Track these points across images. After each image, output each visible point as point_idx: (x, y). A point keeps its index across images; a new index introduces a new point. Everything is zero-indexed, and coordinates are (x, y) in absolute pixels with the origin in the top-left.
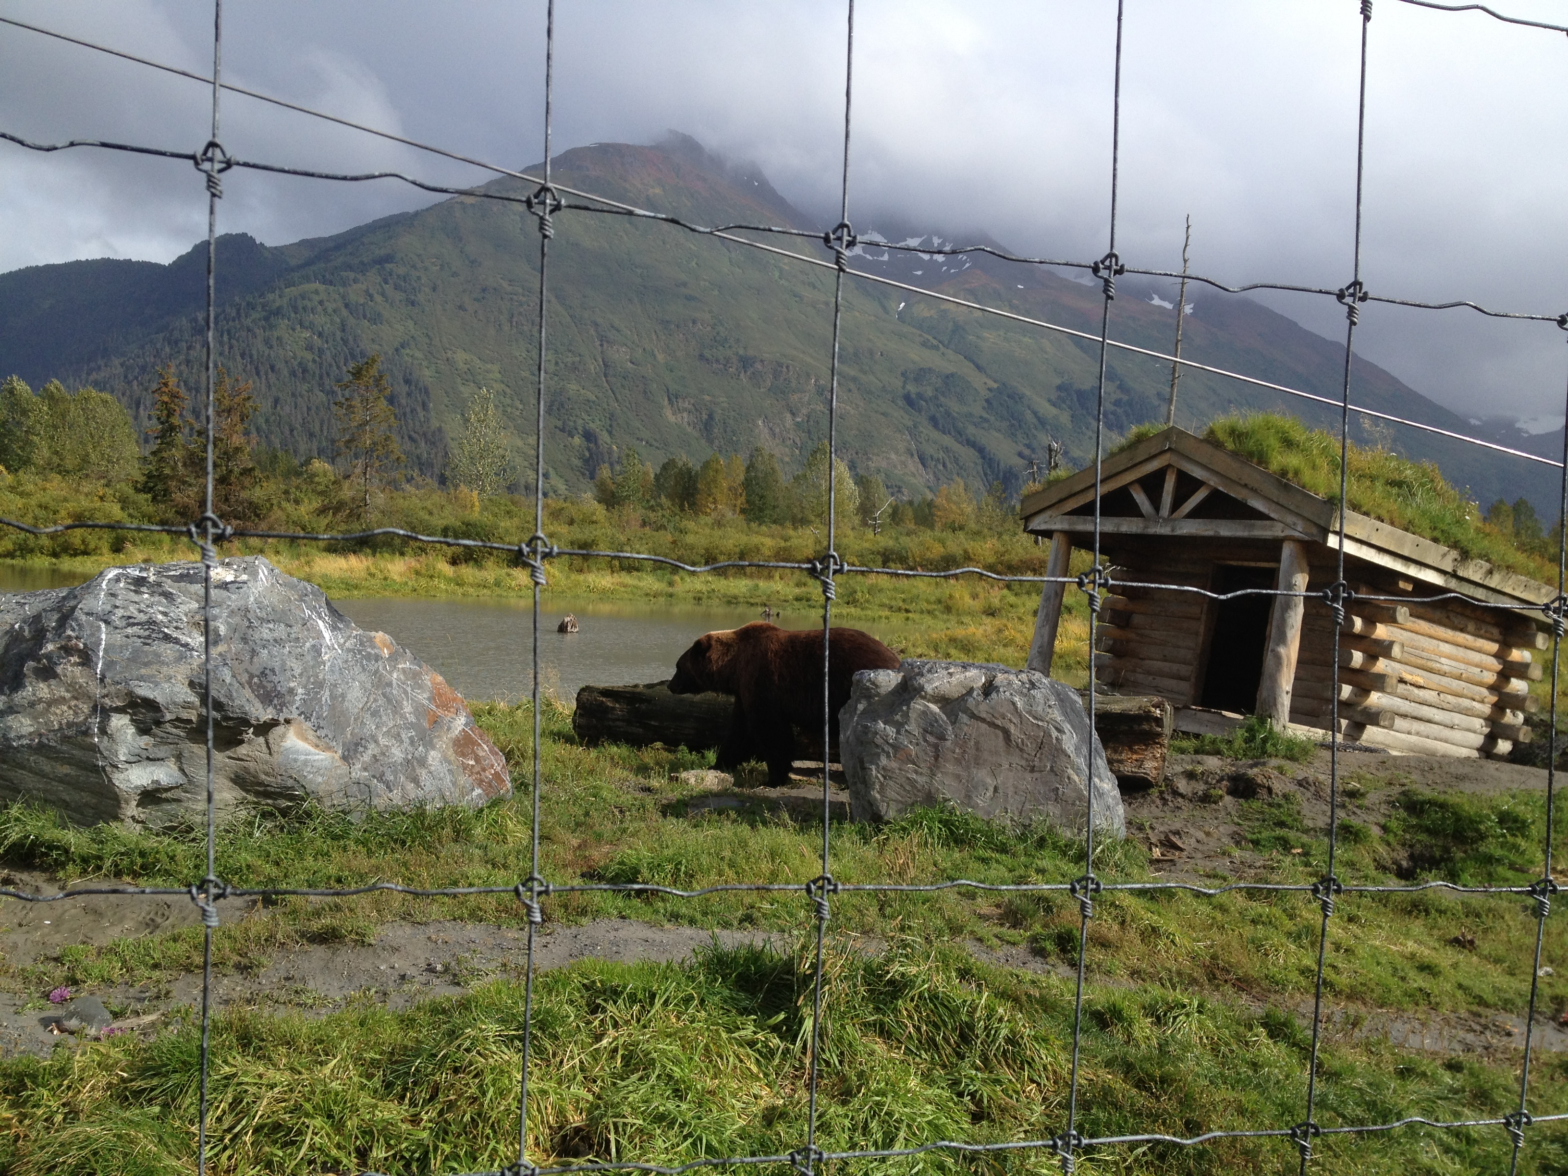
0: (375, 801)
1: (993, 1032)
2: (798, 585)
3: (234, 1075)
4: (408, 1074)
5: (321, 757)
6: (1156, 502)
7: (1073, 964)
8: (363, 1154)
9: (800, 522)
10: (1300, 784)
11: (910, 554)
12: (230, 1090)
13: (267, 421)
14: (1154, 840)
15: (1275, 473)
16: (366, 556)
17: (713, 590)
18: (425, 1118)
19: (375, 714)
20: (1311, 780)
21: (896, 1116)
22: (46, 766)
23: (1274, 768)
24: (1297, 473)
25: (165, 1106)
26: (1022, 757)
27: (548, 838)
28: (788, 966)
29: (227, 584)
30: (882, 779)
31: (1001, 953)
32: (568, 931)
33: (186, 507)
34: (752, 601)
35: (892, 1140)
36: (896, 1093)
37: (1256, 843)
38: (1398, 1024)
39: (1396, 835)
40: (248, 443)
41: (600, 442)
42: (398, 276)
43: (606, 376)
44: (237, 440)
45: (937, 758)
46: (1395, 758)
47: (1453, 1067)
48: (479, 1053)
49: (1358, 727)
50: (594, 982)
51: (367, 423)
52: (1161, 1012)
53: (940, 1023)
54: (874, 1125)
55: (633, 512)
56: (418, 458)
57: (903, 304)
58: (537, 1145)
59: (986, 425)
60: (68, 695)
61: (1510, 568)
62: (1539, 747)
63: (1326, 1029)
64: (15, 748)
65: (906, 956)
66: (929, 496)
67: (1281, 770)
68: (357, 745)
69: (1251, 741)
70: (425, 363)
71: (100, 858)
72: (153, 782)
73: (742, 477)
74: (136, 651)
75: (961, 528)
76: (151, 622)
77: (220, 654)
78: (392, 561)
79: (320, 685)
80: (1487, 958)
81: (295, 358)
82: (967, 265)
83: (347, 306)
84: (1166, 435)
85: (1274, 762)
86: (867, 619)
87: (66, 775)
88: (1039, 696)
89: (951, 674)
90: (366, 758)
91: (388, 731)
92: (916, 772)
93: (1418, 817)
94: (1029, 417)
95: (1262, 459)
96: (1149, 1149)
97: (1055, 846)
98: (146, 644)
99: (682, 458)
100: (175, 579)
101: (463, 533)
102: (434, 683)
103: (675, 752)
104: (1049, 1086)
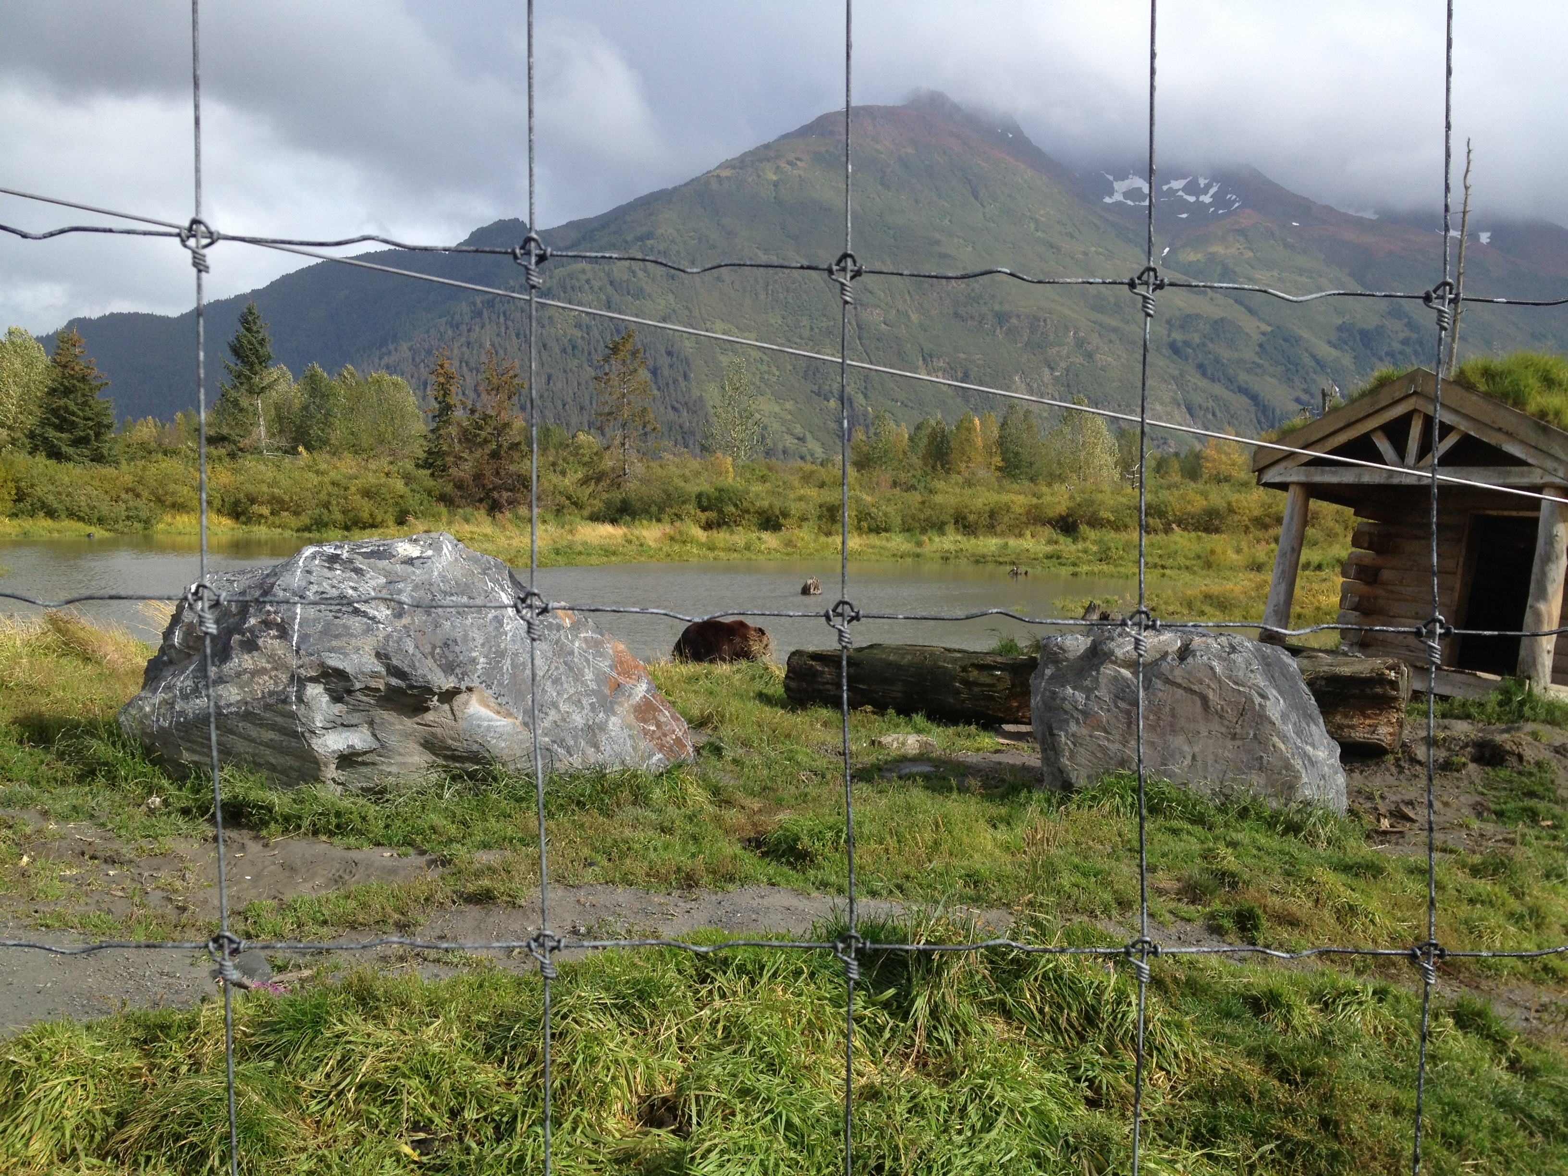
0: (557, 765)
1: (1119, 1016)
2: (1050, 542)
3: (346, 1034)
4: (507, 1038)
5: (502, 723)
6: (1400, 446)
7: (1253, 942)
8: (455, 1115)
9: (1056, 478)
10: (1557, 750)
11: (1169, 509)
12: (339, 1048)
14: (1382, 810)
15: (1533, 415)
16: (625, 524)
17: (962, 550)
18: (520, 1082)
19: (556, 681)
21: (998, 1099)
22: (254, 732)
23: (1528, 733)
24: (1557, 413)
25: (279, 1061)
26: (1222, 724)
27: (727, 802)
29: (412, 559)
30: (1072, 746)
31: (1174, 930)
32: (714, 898)
33: (461, 480)
34: (1001, 559)
35: (991, 1125)
36: (1003, 1076)
37: (1500, 814)
41: (855, 404)
42: (659, 252)
43: (860, 339)
44: (505, 416)
45: (1129, 725)
48: (575, 1020)
51: (625, 395)
52: (1329, 998)
53: (1065, 1005)
54: (973, 1108)
55: (885, 474)
56: (681, 427)
57: (1167, 249)
58: (623, 1113)
59: (1258, 370)
60: (269, 666)
64: (226, 715)
65: (1034, 934)
66: (1198, 447)
67: (1535, 735)
68: (538, 711)
69: (1507, 704)
70: (685, 335)
71: (300, 818)
72: (348, 746)
73: (996, 433)
74: (327, 625)
75: (1227, 479)
76: (342, 597)
77: (405, 626)
78: (649, 528)
79: (502, 654)
81: (565, 335)
82: (1237, 205)
83: (612, 283)
84: (1412, 377)
85: (1530, 727)
86: (1121, 576)
87: (271, 740)
88: (1240, 660)
90: (547, 723)
91: (569, 698)
92: (1108, 740)
94: (1307, 360)
95: (1519, 400)
96: (1277, 1146)
97: (1258, 815)
98: (336, 617)
99: (935, 418)
100: (366, 555)
101: (716, 499)
102: (616, 652)
103: (883, 715)
104: (1181, 1075)
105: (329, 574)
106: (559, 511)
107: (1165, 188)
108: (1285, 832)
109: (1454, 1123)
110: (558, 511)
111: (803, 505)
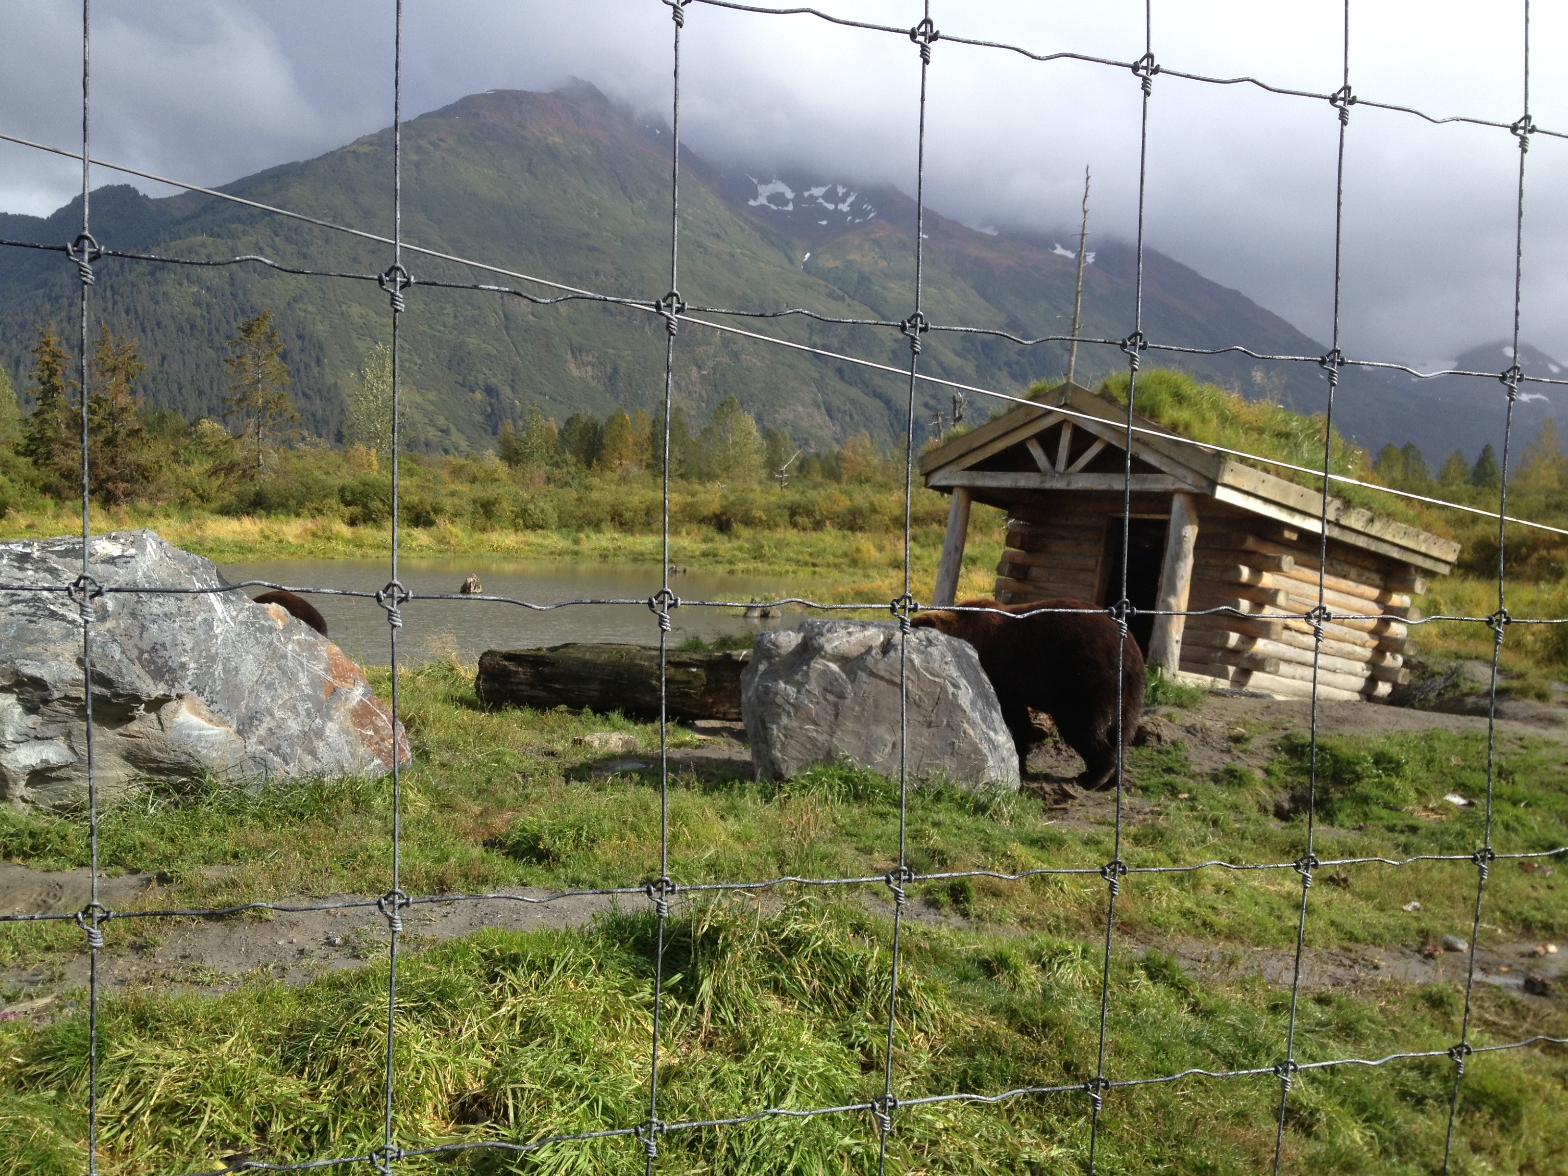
0: (272, 775)
1: (883, 985)
2: (706, 540)
3: (130, 1057)
4: (306, 1048)
5: (215, 732)
6: (1052, 455)
7: (965, 915)
8: (262, 1130)
9: (705, 476)
10: (1188, 730)
11: (817, 507)
12: (127, 1071)
13: (154, 379)
14: (1046, 789)
16: (260, 517)
17: (620, 547)
18: (324, 1091)
19: (270, 687)
20: (1198, 726)
21: (789, 1069)
23: (1163, 716)
24: (1187, 426)
25: (61, 1089)
26: (920, 713)
27: (448, 806)
28: (684, 930)
29: (114, 558)
30: (783, 738)
32: (468, 901)
33: (70, 470)
34: (659, 557)
35: (784, 1093)
36: (788, 1048)
37: (1145, 789)
38: (1274, 962)
39: (1278, 778)
40: (135, 403)
41: (502, 397)
42: (289, 228)
43: (506, 329)
44: (123, 400)
45: (836, 716)
46: (1279, 703)
47: (1322, 1001)
48: (377, 1026)
49: (1245, 673)
50: (493, 951)
51: (259, 381)
52: (1045, 959)
53: (832, 978)
54: (766, 1079)
55: (538, 470)
56: (313, 415)
57: (808, 255)
58: (436, 1113)
59: (891, 376)
61: (1390, 516)
62: (1417, 689)
63: (1205, 968)
65: (802, 914)
66: (836, 448)
67: (1169, 717)
68: (251, 718)
70: (318, 317)
72: (41, 761)
73: (648, 431)
74: (22, 629)
75: (868, 480)
76: (36, 599)
77: (109, 631)
78: (288, 523)
79: (213, 659)
80: (1360, 896)
81: (182, 314)
82: (872, 215)
84: (1062, 391)
85: (1164, 710)
86: (775, 574)
88: (935, 652)
89: (850, 634)
90: (262, 731)
91: (284, 704)
92: (817, 732)
93: (1300, 760)
94: (935, 367)
95: (1154, 413)
97: (952, 799)
98: (31, 622)
99: (587, 412)
100: (63, 554)
101: (361, 493)
102: (330, 654)
103: (578, 714)
104: (936, 1034)
105: (20, 575)
106: (184, 503)
107: (806, 194)
108: (975, 812)
109: (1162, 1061)
110: (182, 504)
111: (456, 501)
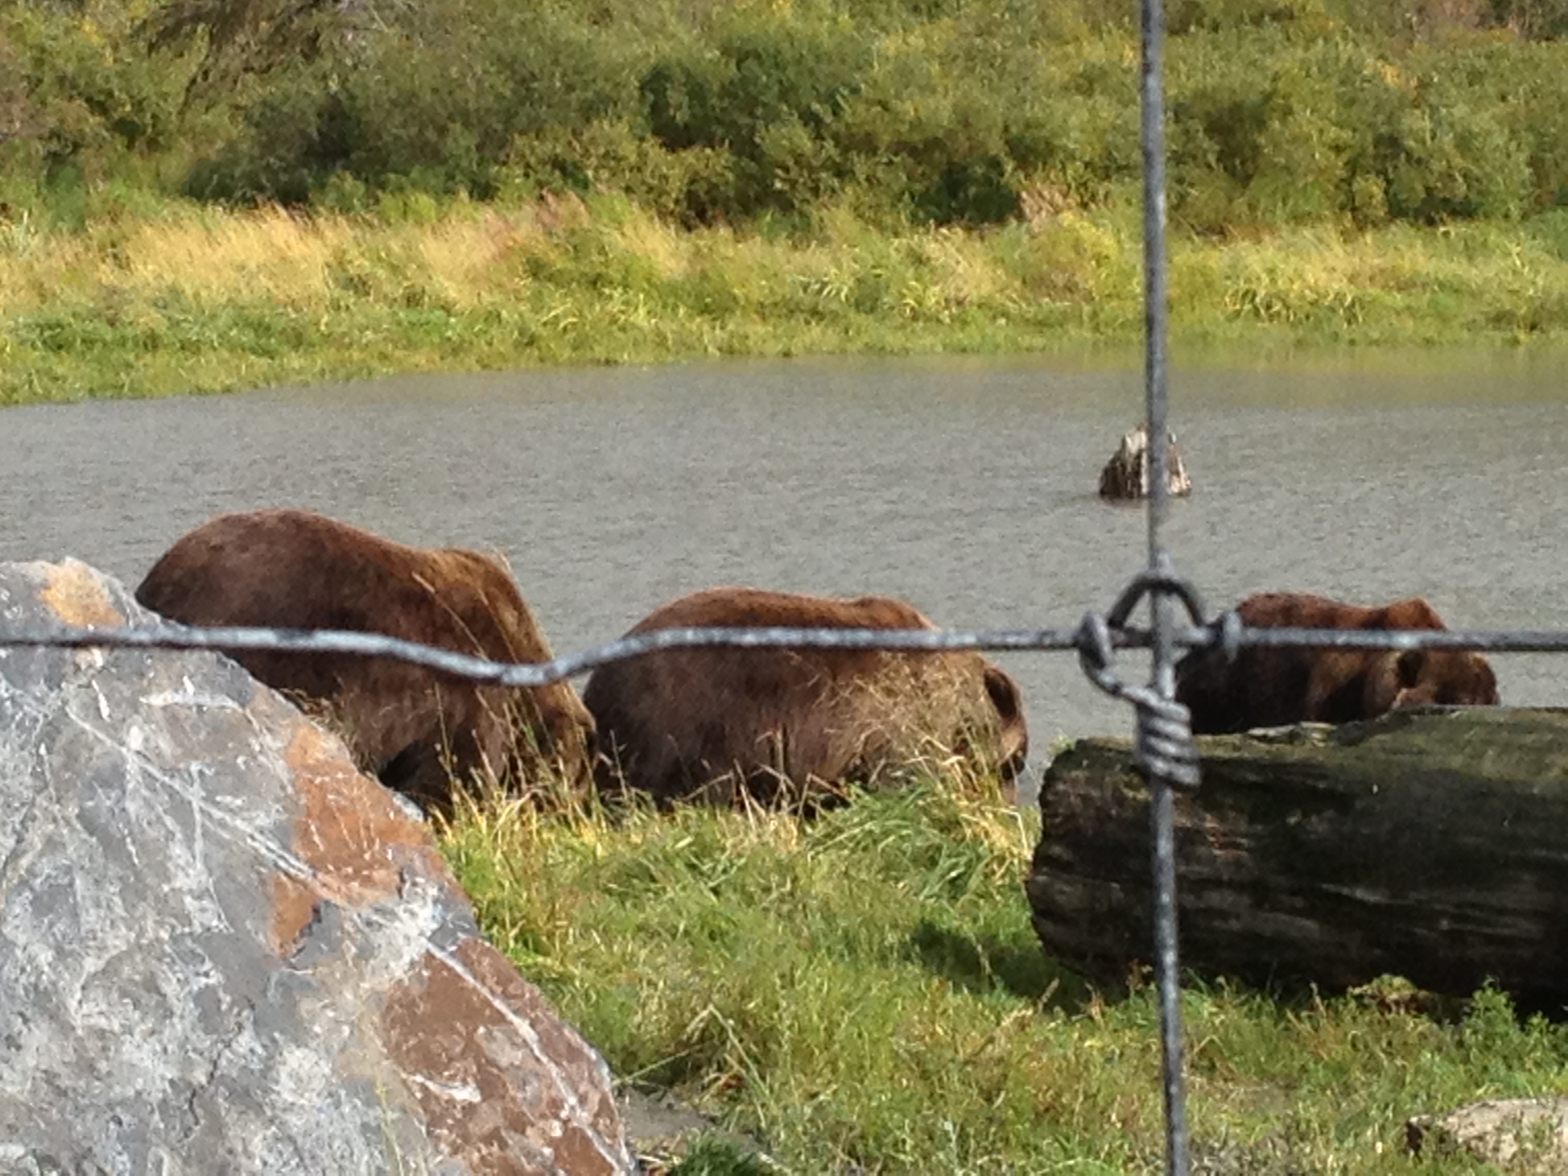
19: (50, 900)
78: (443, 225)
103: (1456, 1021)
110: (56, 161)
